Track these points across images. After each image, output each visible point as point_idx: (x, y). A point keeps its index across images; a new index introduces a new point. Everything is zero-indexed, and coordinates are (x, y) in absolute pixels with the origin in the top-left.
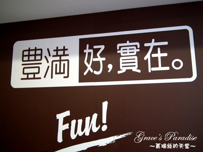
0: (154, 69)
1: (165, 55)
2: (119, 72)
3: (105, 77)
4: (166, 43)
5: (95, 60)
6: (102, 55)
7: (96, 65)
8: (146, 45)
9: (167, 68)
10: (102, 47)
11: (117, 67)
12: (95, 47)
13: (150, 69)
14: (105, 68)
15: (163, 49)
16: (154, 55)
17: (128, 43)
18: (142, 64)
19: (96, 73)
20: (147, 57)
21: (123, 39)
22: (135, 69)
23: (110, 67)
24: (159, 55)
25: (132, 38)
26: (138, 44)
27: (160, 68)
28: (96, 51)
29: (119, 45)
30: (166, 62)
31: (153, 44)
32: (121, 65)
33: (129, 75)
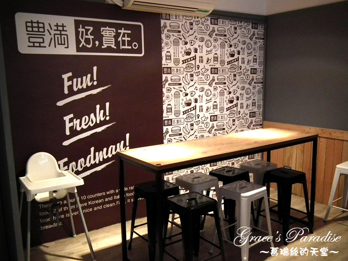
0: (124, 47)
1: (129, 39)
2: (103, 47)
3: (94, 49)
4: (130, 32)
5: (87, 37)
6: (91, 34)
7: (87, 41)
8: (119, 31)
9: (130, 47)
10: (91, 28)
11: (101, 44)
12: (86, 27)
13: (122, 47)
14: (94, 44)
15: (129, 35)
16: (123, 39)
17: (107, 28)
18: (117, 43)
19: (88, 46)
20: (120, 39)
21: (105, 25)
22: (113, 46)
23: (97, 43)
24: (126, 39)
25: (111, 25)
26: (114, 29)
27: (126, 47)
28: (87, 30)
29: (102, 29)
30: (130, 43)
31: (122, 31)
32: (104, 42)
33: (109, 49)
